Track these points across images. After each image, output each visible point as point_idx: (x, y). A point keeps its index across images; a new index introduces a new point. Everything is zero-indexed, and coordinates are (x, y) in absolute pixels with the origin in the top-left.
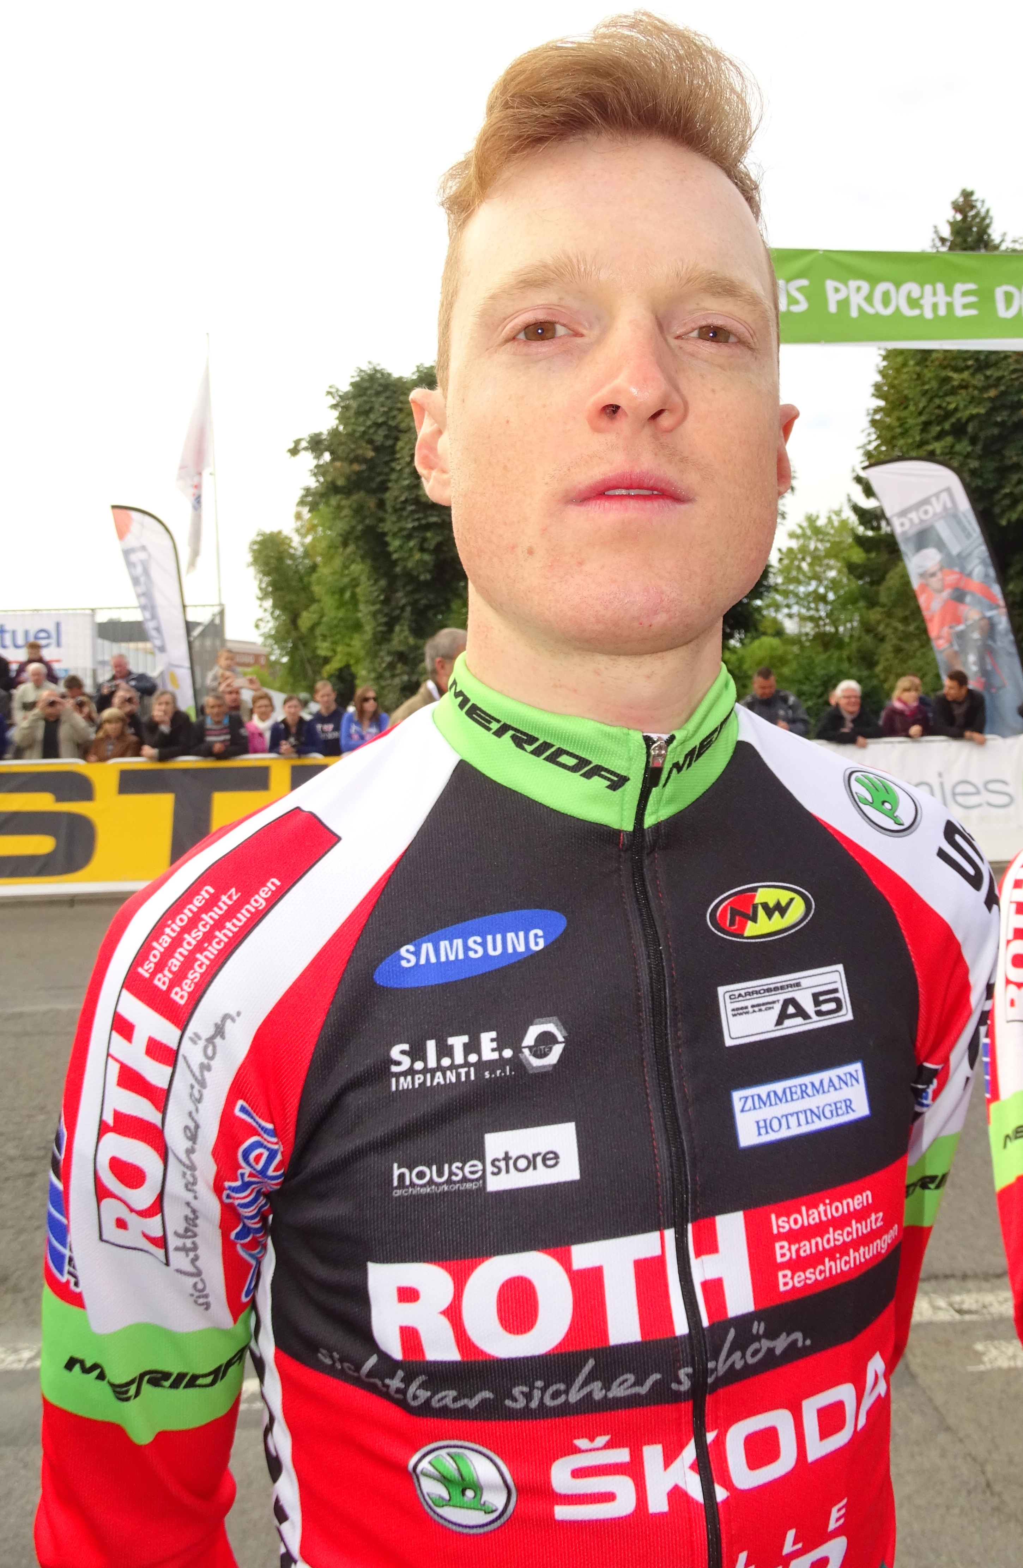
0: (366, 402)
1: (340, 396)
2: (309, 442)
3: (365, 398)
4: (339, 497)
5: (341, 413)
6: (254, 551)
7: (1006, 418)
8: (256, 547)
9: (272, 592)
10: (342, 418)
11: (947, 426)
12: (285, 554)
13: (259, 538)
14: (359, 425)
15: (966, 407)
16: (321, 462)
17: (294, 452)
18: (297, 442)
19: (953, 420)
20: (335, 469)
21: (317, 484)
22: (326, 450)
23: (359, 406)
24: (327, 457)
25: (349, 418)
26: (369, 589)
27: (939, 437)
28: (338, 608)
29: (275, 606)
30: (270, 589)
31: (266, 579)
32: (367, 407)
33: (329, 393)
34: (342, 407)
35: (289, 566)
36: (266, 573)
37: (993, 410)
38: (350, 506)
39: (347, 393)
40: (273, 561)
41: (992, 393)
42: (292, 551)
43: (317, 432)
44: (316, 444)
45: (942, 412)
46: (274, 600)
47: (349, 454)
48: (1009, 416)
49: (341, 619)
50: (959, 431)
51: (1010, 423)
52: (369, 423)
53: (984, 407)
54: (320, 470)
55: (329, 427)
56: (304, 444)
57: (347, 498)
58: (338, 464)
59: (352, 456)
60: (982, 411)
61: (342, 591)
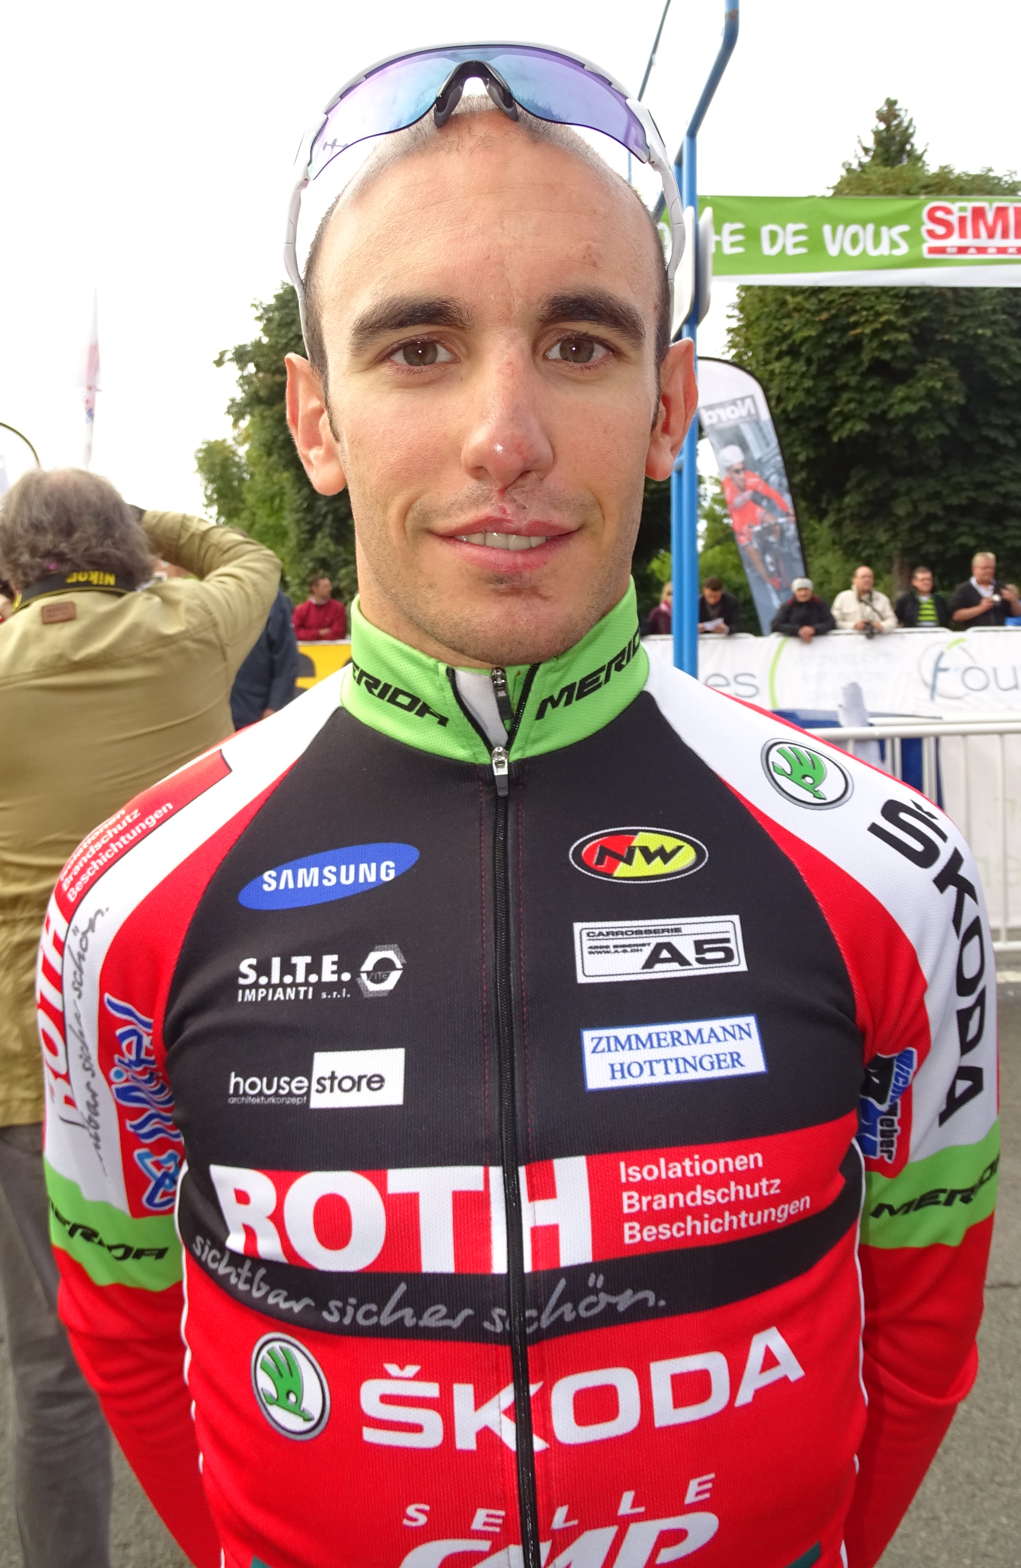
0: (288, 314)
1: (264, 309)
2: (233, 354)
3: (287, 311)
4: (262, 407)
5: (265, 325)
6: (199, 459)
7: (835, 340)
8: (201, 455)
9: (217, 500)
10: (266, 331)
11: (784, 347)
12: (230, 462)
13: (204, 447)
14: (282, 337)
15: (800, 329)
16: (246, 373)
17: (219, 363)
18: (222, 354)
19: (790, 342)
20: (259, 380)
21: (243, 395)
22: (251, 361)
23: (282, 319)
24: (251, 368)
25: (272, 331)
26: (294, 497)
27: (779, 357)
28: (269, 516)
29: (220, 513)
30: (215, 496)
31: (211, 487)
32: (289, 319)
33: (254, 305)
34: (267, 319)
35: (233, 474)
36: (211, 481)
37: (825, 332)
38: (272, 417)
39: (270, 306)
40: (218, 468)
41: (824, 316)
42: (237, 459)
43: (242, 344)
44: (241, 356)
45: (778, 334)
46: (219, 507)
47: (270, 365)
48: (840, 338)
49: (271, 527)
50: (794, 352)
51: (839, 345)
52: (291, 335)
53: (815, 330)
54: (246, 380)
55: (253, 340)
56: (229, 355)
57: (270, 409)
58: (261, 375)
59: (273, 367)
60: (813, 333)
61: (272, 498)
